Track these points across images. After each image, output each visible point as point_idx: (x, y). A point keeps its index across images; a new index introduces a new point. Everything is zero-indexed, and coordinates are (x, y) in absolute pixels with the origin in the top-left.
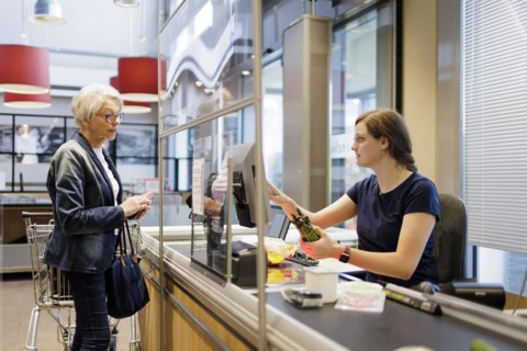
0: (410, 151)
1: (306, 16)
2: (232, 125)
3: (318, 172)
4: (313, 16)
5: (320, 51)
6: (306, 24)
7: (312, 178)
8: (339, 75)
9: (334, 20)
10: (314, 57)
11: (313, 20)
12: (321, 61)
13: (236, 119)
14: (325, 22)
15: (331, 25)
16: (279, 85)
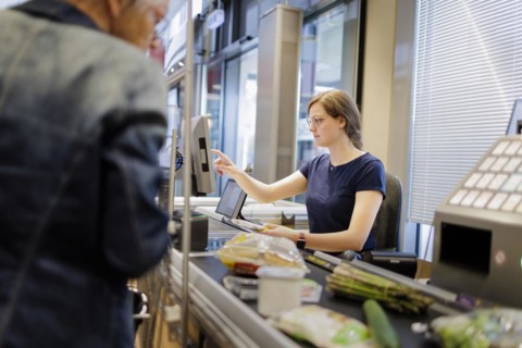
0: (359, 128)
1: (279, 6)
2: (214, 107)
3: (285, 152)
4: (287, 6)
5: (290, 38)
6: (279, 14)
7: (279, 158)
8: (310, 65)
9: (305, 12)
10: (285, 44)
11: (285, 10)
12: (291, 49)
13: (219, 102)
14: (296, 12)
15: (302, 16)
16: (255, 71)
